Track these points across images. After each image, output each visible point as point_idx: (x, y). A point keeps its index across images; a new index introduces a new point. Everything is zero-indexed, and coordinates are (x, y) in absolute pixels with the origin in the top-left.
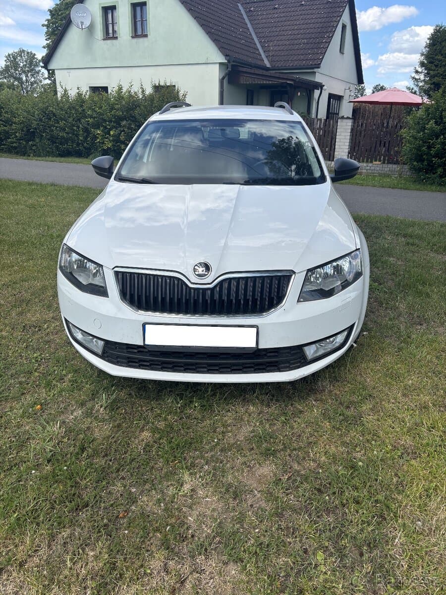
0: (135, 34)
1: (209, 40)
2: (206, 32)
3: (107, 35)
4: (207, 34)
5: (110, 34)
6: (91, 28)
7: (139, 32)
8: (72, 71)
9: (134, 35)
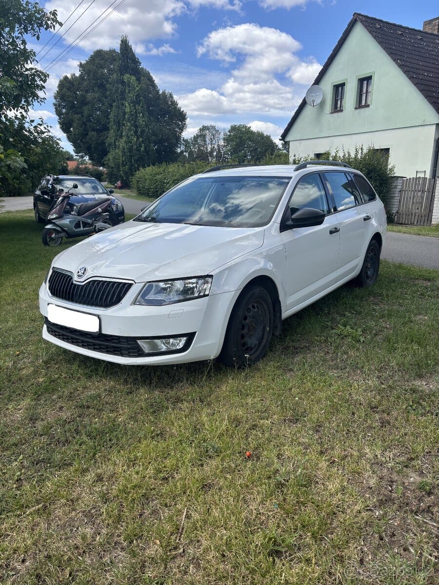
0: (359, 105)
1: (427, 102)
2: (424, 96)
3: (335, 109)
4: (426, 98)
5: (337, 108)
6: (322, 104)
7: (363, 103)
8: (302, 141)
9: (357, 107)
